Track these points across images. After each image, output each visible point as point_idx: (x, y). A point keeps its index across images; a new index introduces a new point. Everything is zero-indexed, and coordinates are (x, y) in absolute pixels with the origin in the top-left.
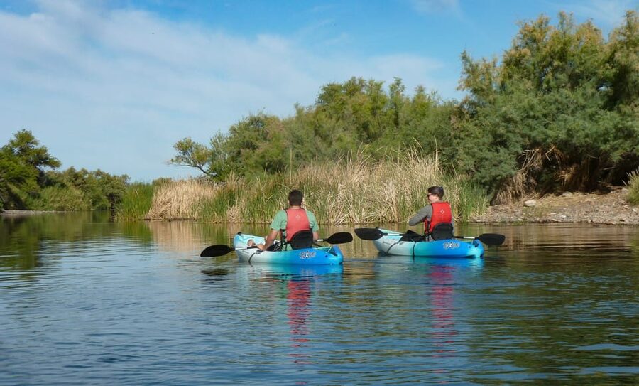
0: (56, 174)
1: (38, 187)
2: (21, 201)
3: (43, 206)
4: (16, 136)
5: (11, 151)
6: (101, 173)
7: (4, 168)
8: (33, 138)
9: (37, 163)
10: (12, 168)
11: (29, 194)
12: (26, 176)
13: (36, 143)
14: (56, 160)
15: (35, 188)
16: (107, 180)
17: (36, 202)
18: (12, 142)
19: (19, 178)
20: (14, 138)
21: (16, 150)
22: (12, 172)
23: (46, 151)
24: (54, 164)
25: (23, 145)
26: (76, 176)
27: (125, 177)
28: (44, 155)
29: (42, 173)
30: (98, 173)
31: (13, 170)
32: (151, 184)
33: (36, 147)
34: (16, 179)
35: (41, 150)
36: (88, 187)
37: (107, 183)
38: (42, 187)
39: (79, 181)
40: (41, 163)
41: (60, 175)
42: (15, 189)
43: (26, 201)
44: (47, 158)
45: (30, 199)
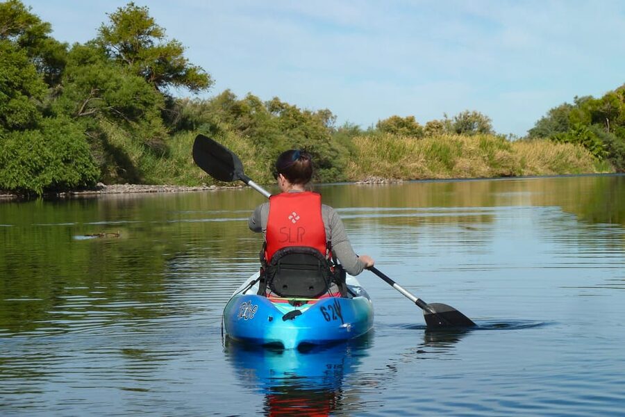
0: (195, 106)
1: (164, 131)
2: (131, 163)
3: (177, 174)
4: (115, 19)
5: (104, 52)
6: (281, 106)
7: (94, 84)
8: (151, 22)
9: (159, 80)
10: (113, 84)
11: (147, 146)
12: (145, 104)
13: (157, 34)
14: (200, 72)
15: (159, 134)
16: (294, 119)
17: (161, 165)
18: (105, 32)
19: (132, 108)
20: (109, 24)
21: (115, 49)
22: (113, 95)
23: (180, 51)
24: (196, 81)
25: (130, 40)
26: (237, 110)
27: (325, 115)
28: (174, 61)
29: (170, 103)
30: (275, 106)
31: (116, 89)
32: (375, 128)
33: (156, 42)
34: (124, 110)
35: (169, 48)
36: (260, 134)
37: (293, 127)
38: (172, 134)
39: (243, 120)
40: (168, 80)
41: (204, 108)
42: (117, 136)
43: (140, 164)
44: (181, 68)
45: (149, 159)
